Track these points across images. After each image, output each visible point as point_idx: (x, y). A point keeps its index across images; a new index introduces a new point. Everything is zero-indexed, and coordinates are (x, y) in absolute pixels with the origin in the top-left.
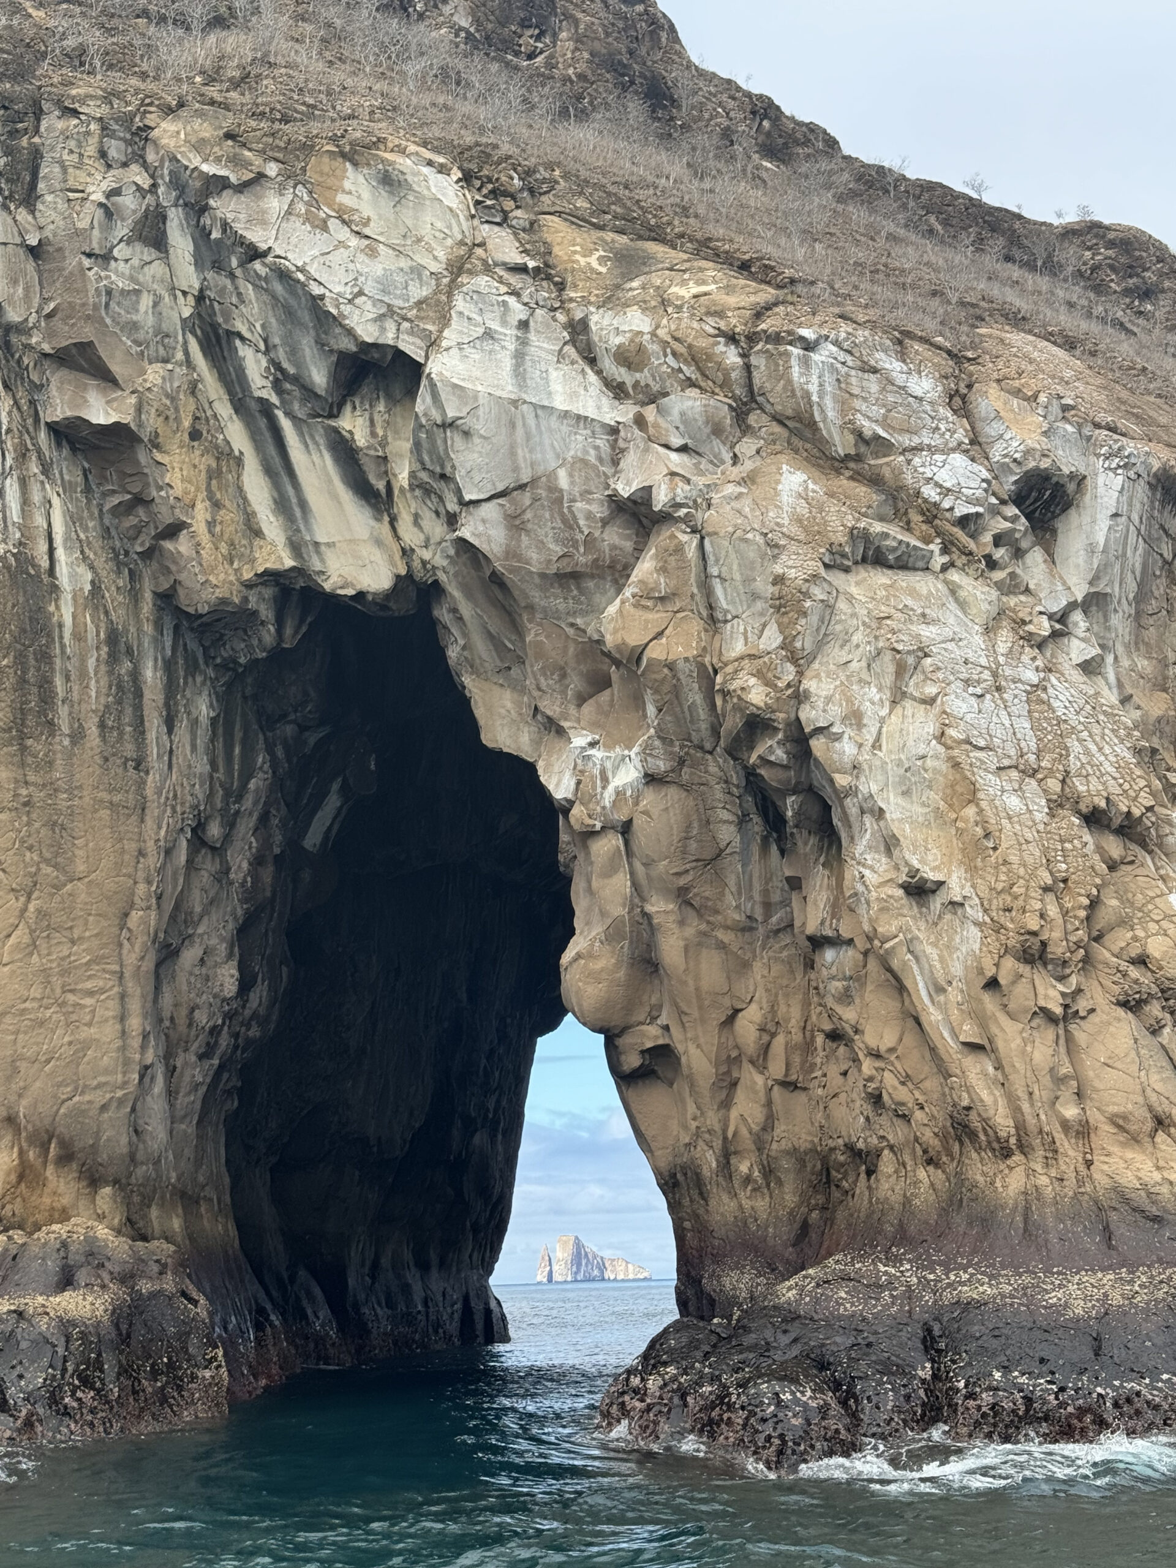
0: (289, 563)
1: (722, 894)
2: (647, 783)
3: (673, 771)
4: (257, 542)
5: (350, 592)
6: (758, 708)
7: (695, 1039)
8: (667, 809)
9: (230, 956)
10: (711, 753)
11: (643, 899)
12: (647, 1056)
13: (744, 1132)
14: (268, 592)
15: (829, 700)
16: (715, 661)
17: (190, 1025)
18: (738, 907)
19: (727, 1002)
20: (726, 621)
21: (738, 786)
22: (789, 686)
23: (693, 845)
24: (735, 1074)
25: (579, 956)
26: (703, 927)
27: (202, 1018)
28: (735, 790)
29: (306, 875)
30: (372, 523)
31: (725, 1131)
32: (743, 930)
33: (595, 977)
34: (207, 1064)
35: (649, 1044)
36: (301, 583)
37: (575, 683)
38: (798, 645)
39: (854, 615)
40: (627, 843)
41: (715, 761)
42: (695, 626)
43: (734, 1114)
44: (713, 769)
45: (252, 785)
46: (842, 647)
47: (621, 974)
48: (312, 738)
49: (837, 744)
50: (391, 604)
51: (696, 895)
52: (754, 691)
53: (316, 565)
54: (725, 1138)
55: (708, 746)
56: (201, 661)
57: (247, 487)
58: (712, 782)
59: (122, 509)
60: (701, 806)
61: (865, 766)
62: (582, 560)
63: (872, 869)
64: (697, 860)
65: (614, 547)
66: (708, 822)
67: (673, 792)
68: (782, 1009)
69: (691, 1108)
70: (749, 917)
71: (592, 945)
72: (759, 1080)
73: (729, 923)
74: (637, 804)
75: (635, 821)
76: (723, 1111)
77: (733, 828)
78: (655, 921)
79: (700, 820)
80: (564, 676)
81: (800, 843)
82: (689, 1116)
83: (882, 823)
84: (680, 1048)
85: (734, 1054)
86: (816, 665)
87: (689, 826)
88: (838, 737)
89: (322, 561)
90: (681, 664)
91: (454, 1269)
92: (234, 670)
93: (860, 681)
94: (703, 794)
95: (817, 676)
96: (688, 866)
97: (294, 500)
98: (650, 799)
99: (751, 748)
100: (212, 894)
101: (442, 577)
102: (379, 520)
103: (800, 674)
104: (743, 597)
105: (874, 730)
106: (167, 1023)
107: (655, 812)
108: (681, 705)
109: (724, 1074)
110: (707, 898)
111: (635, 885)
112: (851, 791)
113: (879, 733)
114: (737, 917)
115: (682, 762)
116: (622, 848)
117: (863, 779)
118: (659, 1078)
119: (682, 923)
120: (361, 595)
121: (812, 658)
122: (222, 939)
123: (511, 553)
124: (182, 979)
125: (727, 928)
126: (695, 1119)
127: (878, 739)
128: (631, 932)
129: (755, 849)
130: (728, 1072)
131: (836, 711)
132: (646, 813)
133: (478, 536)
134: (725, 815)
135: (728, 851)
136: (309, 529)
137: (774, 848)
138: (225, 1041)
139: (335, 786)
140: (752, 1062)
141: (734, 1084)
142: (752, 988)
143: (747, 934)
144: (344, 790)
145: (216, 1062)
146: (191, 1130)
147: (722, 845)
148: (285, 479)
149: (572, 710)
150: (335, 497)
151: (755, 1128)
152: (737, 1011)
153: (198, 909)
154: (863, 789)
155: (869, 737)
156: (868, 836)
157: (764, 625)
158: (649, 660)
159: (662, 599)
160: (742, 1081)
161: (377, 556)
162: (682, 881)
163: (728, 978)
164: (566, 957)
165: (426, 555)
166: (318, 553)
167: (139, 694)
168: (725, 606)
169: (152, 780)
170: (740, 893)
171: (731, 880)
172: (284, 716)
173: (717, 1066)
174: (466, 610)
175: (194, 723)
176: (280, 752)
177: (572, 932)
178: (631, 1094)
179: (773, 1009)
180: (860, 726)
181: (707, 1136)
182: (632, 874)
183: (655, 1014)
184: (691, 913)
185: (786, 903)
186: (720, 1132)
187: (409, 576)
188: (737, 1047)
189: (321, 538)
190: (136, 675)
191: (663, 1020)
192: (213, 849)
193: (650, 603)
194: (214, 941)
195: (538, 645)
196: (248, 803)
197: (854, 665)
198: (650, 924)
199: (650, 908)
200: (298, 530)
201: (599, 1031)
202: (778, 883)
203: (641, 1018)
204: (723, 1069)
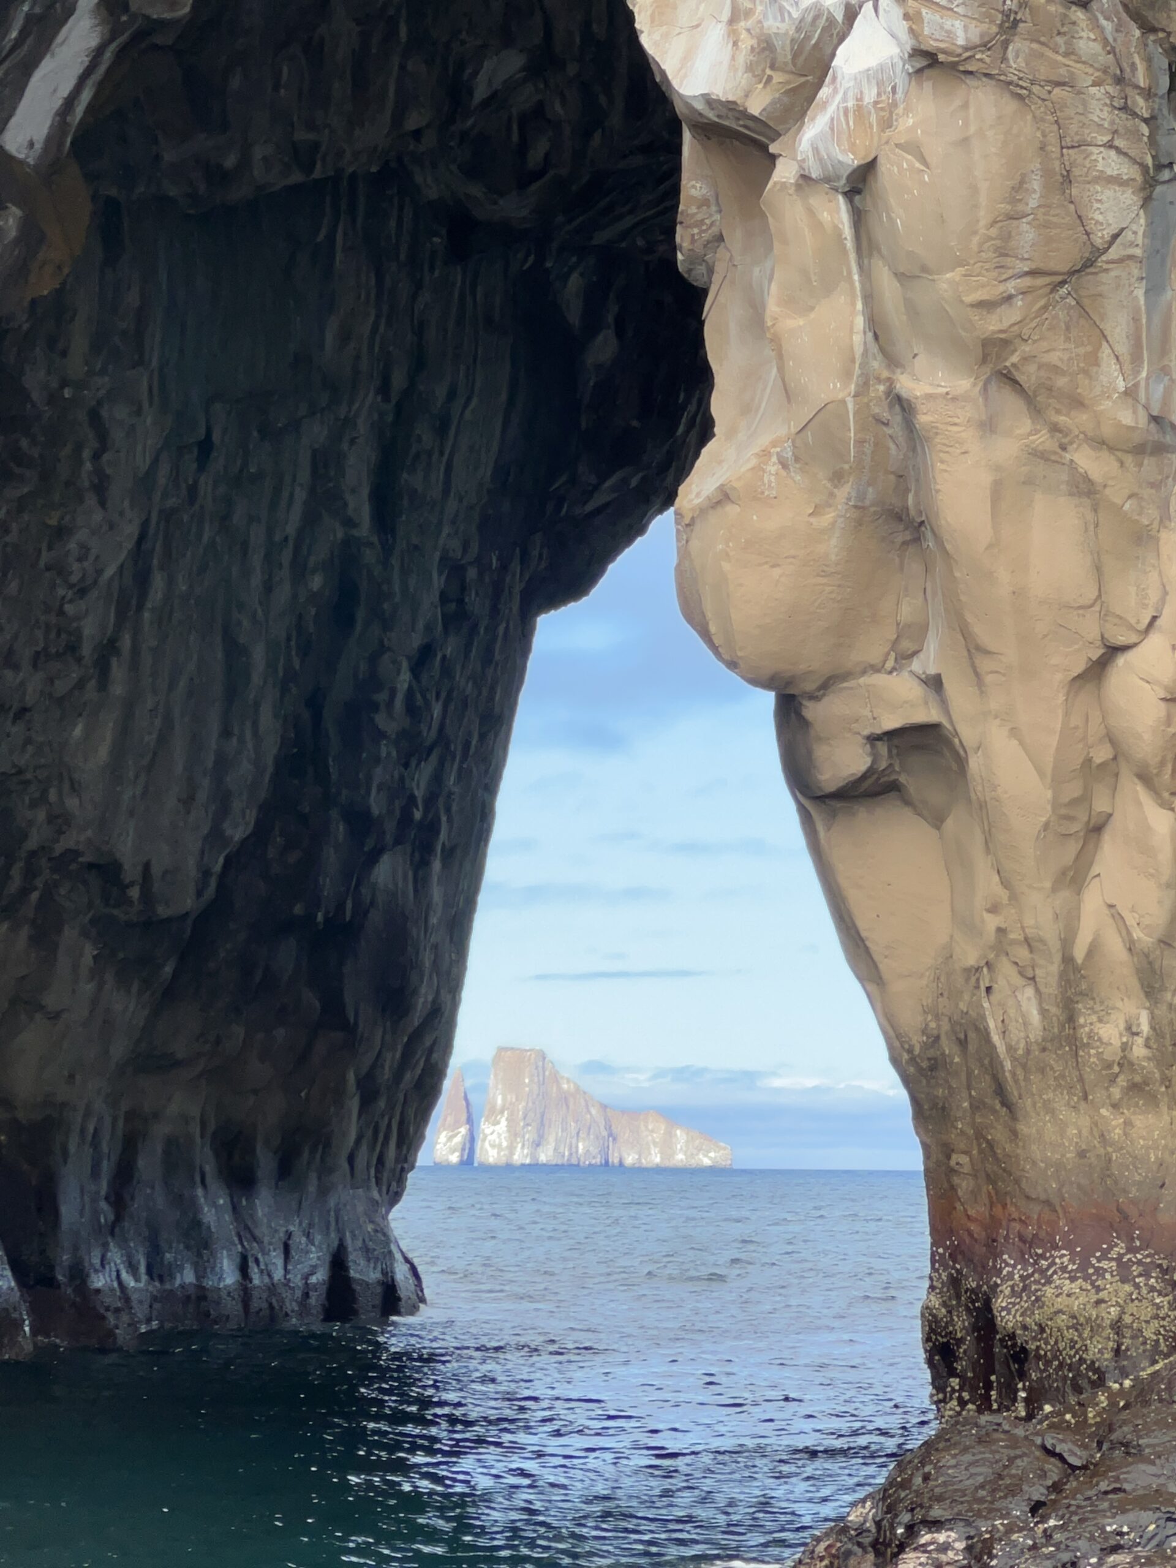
2: (919, 71)
3: (985, 46)
8: (965, 142)
11: (893, 361)
12: (882, 748)
18: (1130, 393)
21: (1148, 94)
23: (1026, 235)
28: (1141, 105)
31: (1067, 943)
32: (1140, 450)
35: (891, 723)
40: (858, 218)
41: (1096, 26)
43: (1092, 901)
51: (1025, 359)
54: (1068, 959)
58: (1085, 77)
60: (1053, 138)
64: (1032, 273)
66: (1067, 179)
70: (1155, 419)
71: (758, 469)
73: (1107, 431)
74: (887, 123)
75: (883, 166)
76: (1065, 894)
78: (923, 419)
79: (1047, 173)
85: (1102, 754)
87: (1020, 186)
91: (312, 1188)
96: (1011, 287)
109: (1074, 802)
110: (1055, 369)
111: (877, 328)
115: (1010, 25)
116: (847, 232)
118: (908, 802)
119: (988, 427)
125: (1101, 443)
126: (994, 909)
128: (860, 442)
130: (1084, 799)
135: (1113, 253)
140: (1145, 778)
141: (1096, 829)
142: (1154, 596)
143: (1149, 462)
147: (1100, 237)
151: (1144, 938)
160: (1116, 823)
163: (1098, 569)
170: (1136, 359)
171: (1118, 328)
173: (1057, 781)
178: (834, 838)
181: (1022, 954)
182: (870, 298)
183: (907, 645)
184: (1011, 402)
186: (1055, 945)
188: (1111, 738)
198: (909, 425)
199: (908, 385)
201: (767, 683)
204: (1074, 790)
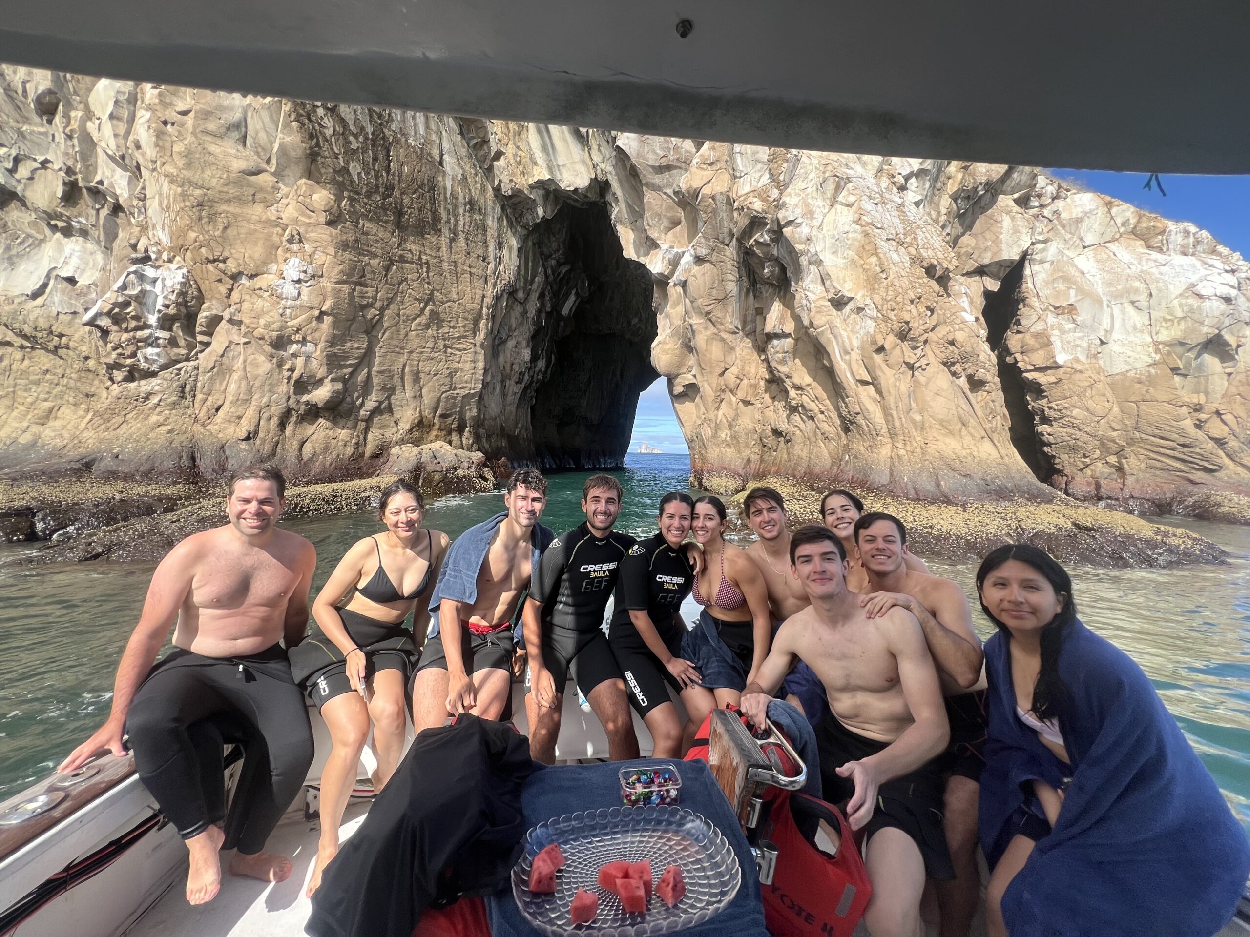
0: (548, 177)
1: (725, 316)
2: (696, 262)
3: (708, 255)
4: (535, 168)
5: (572, 189)
6: (758, 212)
7: (707, 381)
8: (704, 274)
9: (528, 346)
10: (727, 245)
11: (689, 317)
12: (685, 387)
13: (724, 420)
14: (541, 192)
15: (796, 206)
16: (734, 196)
17: (511, 370)
18: (731, 322)
19: (722, 365)
20: (741, 177)
21: (738, 261)
22: (774, 201)
23: (714, 292)
24: (723, 396)
25: (660, 343)
26: (715, 331)
27: (516, 368)
28: (737, 265)
29: (562, 324)
30: (581, 152)
32: (733, 333)
33: (665, 352)
34: (519, 385)
35: (687, 383)
36: (553, 188)
37: (665, 223)
38: (781, 178)
39: (811, 164)
40: (684, 290)
41: (729, 249)
42: (726, 177)
43: (720, 413)
44: (728, 253)
45: (536, 279)
46: (803, 181)
47: (677, 352)
48: (564, 269)
49: (798, 229)
50: (589, 195)
51: (713, 316)
52: (756, 204)
53: (558, 177)
54: (716, 423)
55: (727, 242)
56: (514, 223)
57: (530, 142)
58: (727, 260)
59: (478, 146)
60: (720, 273)
61: (814, 238)
62: (672, 158)
63: (812, 292)
64: (715, 299)
65: (687, 151)
66: (722, 280)
67: (707, 265)
68: (747, 368)
69: (703, 409)
70: (736, 327)
71: (665, 339)
72: (733, 399)
73: (727, 329)
74: (689, 272)
76: (716, 412)
77: (734, 284)
78: (694, 327)
80: (660, 219)
81: (764, 292)
82: (701, 413)
83: (820, 268)
84: (700, 384)
85: (723, 387)
86: (789, 190)
87: (714, 282)
88: (799, 225)
89: (561, 174)
90: (718, 197)
92: (528, 229)
93: (812, 197)
94: (721, 266)
95: (790, 195)
96: (711, 302)
97: (549, 145)
98: (696, 269)
99: (751, 238)
100: (520, 320)
101: (610, 178)
102: (584, 150)
103: (781, 194)
104: (751, 162)
105: (820, 220)
106: (502, 368)
107: (698, 276)
108: (716, 219)
109: (718, 396)
110: (718, 318)
111: (686, 311)
112: (803, 253)
113: (822, 221)
114: (731, 327)
115: (713, 250)
116: (682, 293)
117: (812, 245)
118: (690, 397)
120: (576, 190)
121: (786, 186)
122: (524, 339)
123: (639, 155)
124: (508, 353)
125: (725, 332)
126: (704, 414)
127: (821, 226)
128: (683, 332)
129: (743, 295)
130: (720, 395)
131: (798, 211)
132: (694, 276)
133: (625, 145)
134: (730, 277)
135: (730, 295)
136: (556, 159)
137: (751, 295)
138: (526, 377)
139: (574, 292)
140: (731, 391)
141: (722, 400)
142: (734, 359)
143: (734, 335)
144: (577, 294)
145: (523, 385)
146: (514, 409)
147: (728, 292)
148: (545, 134)
149: (663, 236)
150: (565, 141)
151: (729, 419)
152: (727, 369)
153: (514, 326)
154: (813, 251)
155: (816, 223)
156: (812, 275)
157: (761, 176)
158: (703, 195)
159: (711, 164)
160: (725, 399)
161: (582, 168)
162: (708, 309)
163: (724, 354)
164: (653, 345)
165: (603, 166)
166: (559, 170)
167: (485, 230)
168: (741, 169)
169: (491, 266)
170: (733, 316)
171: (730, 310)
172: (551, 255)
173: (715, 392)
174: (619, 193)
175: (510, 249)
176: (549, 271)
177: (657, 334)
178: (677, 404)
179: (743, 369)
180: (812, 218)
181: (708, 422)
182: (685, 305)
183: (690, 369)
184: (710, 324)
185: (754, 321)
186: (714, 420)
187: (596, 178)
188: (725, 384)
189: (560, 164)
190: (483, 221)
191: (693, 372)
192: (520, 303)
193: (705, 166)
194: (521, 339)
195: (650, 203)
196: (535, 286)
197: (809, 190)
198: (692, 329)
199: (692, 321)
200: (551, 160)
202: (751, 311)
203: (684, 371)
204: (718, 394)
